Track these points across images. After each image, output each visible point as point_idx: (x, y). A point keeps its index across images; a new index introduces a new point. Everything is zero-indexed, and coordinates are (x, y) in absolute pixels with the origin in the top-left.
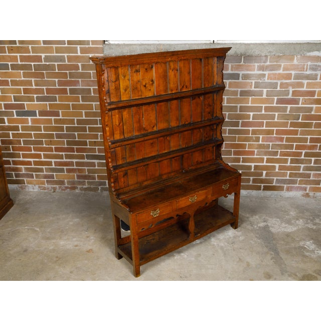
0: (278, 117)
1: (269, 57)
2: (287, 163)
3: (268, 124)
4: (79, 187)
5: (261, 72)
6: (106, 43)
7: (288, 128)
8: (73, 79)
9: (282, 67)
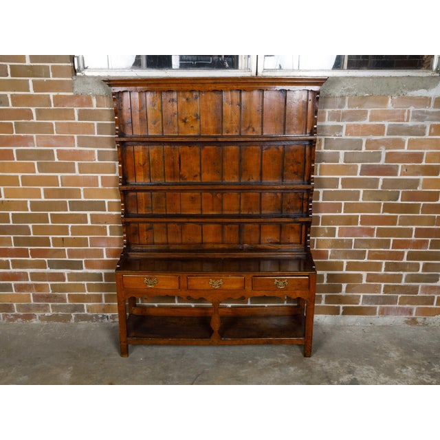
0: (363, 195)
1: (347, 98)
2: (381, 271)
3: (348, 208)
4: (38, 314)
5: (335, 123)
6: (78, 74)
7: (381, 214)
8: (22, 135)
9: (369, 114)
